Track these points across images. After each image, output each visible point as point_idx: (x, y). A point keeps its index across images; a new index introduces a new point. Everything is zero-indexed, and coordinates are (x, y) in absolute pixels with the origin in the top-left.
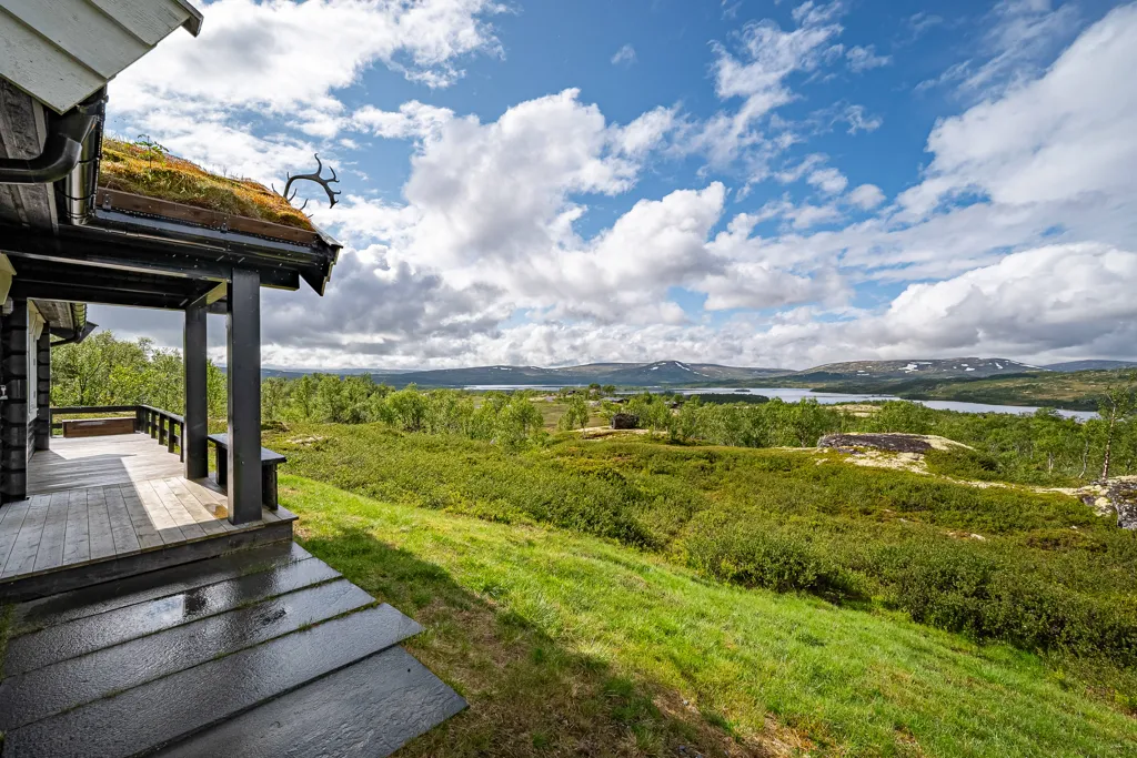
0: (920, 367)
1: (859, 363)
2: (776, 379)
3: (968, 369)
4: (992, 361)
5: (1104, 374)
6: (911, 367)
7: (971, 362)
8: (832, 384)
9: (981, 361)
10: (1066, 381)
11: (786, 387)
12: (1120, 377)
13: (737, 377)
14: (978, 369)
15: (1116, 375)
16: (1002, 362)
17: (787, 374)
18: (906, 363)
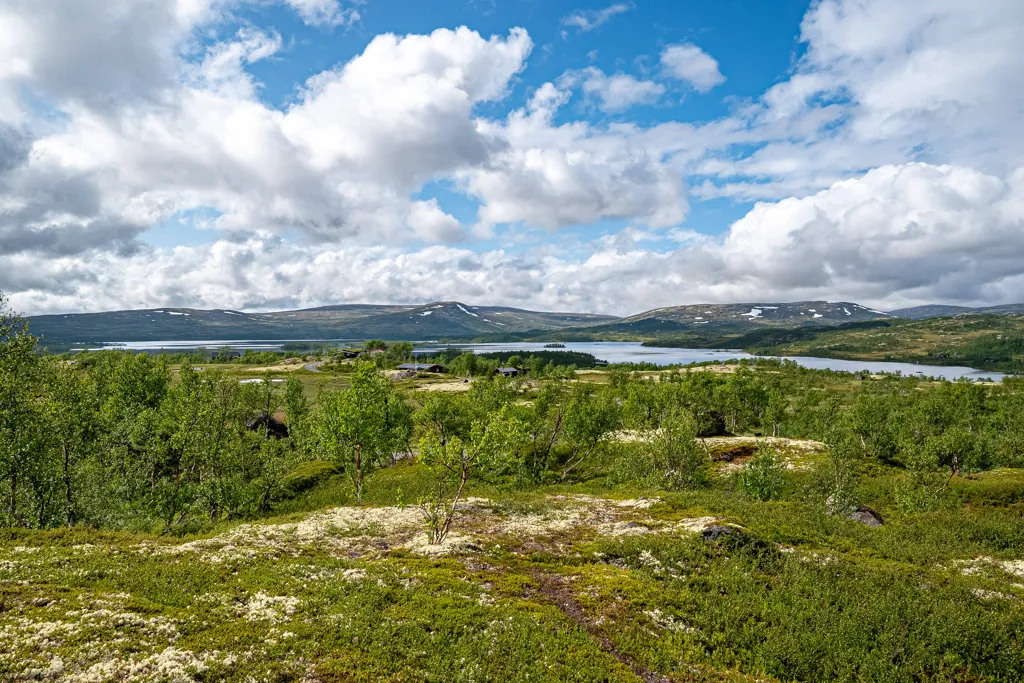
0: (765, 314)
1: (696, 306)
2: (595, 330)
3: (816, 316)
4: (842, 305)
5: (951, 322)
6: (755, 313)
7: (817, 305)
8: (667, 336)
9: (829, 306)
10: (917, 330)
11: (609, 340)
12: (965, 326)
13: (544, 327)
14: (826, 315)
15: (962, 323)
16: (850, 306)
17: (608, 322)
18: (749, 307)
